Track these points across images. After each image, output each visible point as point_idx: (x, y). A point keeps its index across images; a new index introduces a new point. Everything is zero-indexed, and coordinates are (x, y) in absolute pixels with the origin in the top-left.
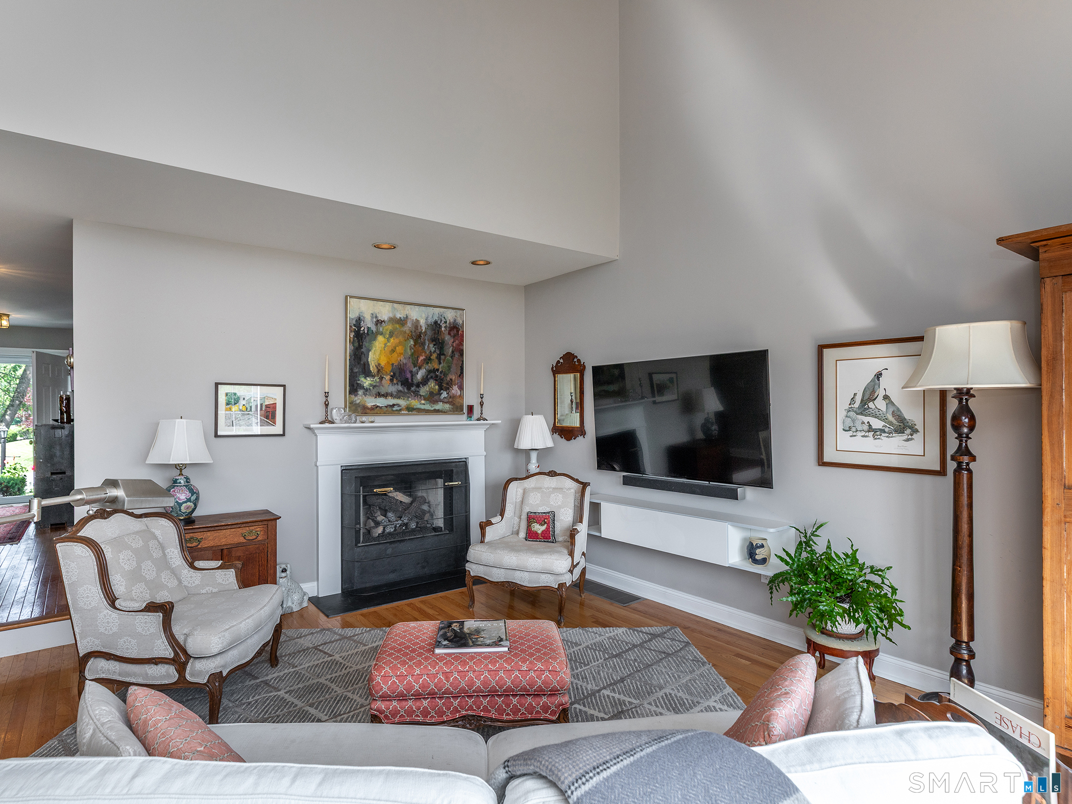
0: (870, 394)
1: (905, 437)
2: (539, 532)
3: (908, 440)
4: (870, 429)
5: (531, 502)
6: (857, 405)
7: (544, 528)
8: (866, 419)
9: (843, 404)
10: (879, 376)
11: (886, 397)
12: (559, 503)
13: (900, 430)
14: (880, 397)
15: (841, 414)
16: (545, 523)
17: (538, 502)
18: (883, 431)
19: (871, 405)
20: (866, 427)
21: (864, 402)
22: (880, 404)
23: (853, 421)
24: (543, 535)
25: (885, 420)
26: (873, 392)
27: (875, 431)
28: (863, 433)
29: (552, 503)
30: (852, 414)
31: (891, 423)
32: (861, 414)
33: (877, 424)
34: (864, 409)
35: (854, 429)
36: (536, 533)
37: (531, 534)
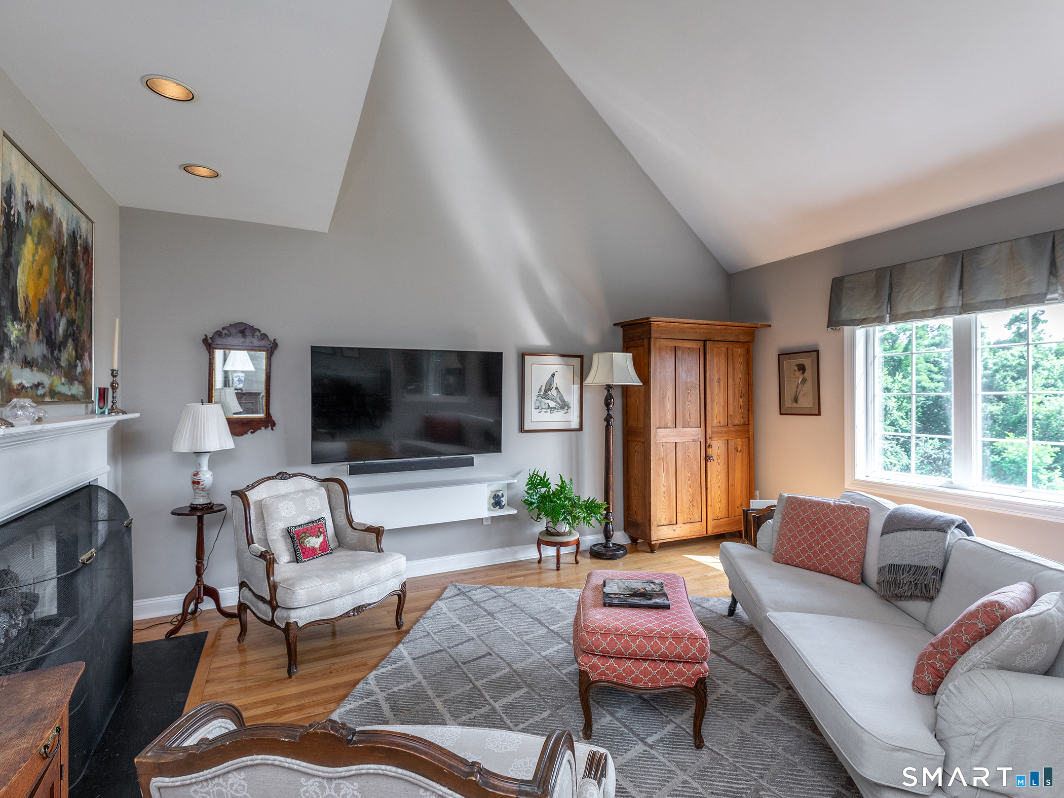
0: (549, 388)
1: (565, 412)
2: (317, 546)
3: (566, 413)
4: (549, 408)
5: (284, 514)
6: (542, 393)
7: (321, 539)
8: (547, 401)
9: (535, 392)
10: (553, 375)
11: (557, 388)
12: (319, 507)
13: (562, 408)
14: (554, 388)
15: (534, 398)
16: (321, 533)
17: (293, 513)
18: (555, 408)
19: (549, 393)
20: (547, 407)
21: (546, 391)
22: (554, 392)
23: (540, 403)
24: (322, 548)
25: (556, 402)
26: (551, 385)
27: (551, 408)
28: (545, 410)
29: (311, 509)
30: (539, 398)
31: (559, 404)
32: (544, 398)
33: (552, 404)
34: (545, 396)
35: (540, 408)
36: (314, 549)
37: (306, 553)
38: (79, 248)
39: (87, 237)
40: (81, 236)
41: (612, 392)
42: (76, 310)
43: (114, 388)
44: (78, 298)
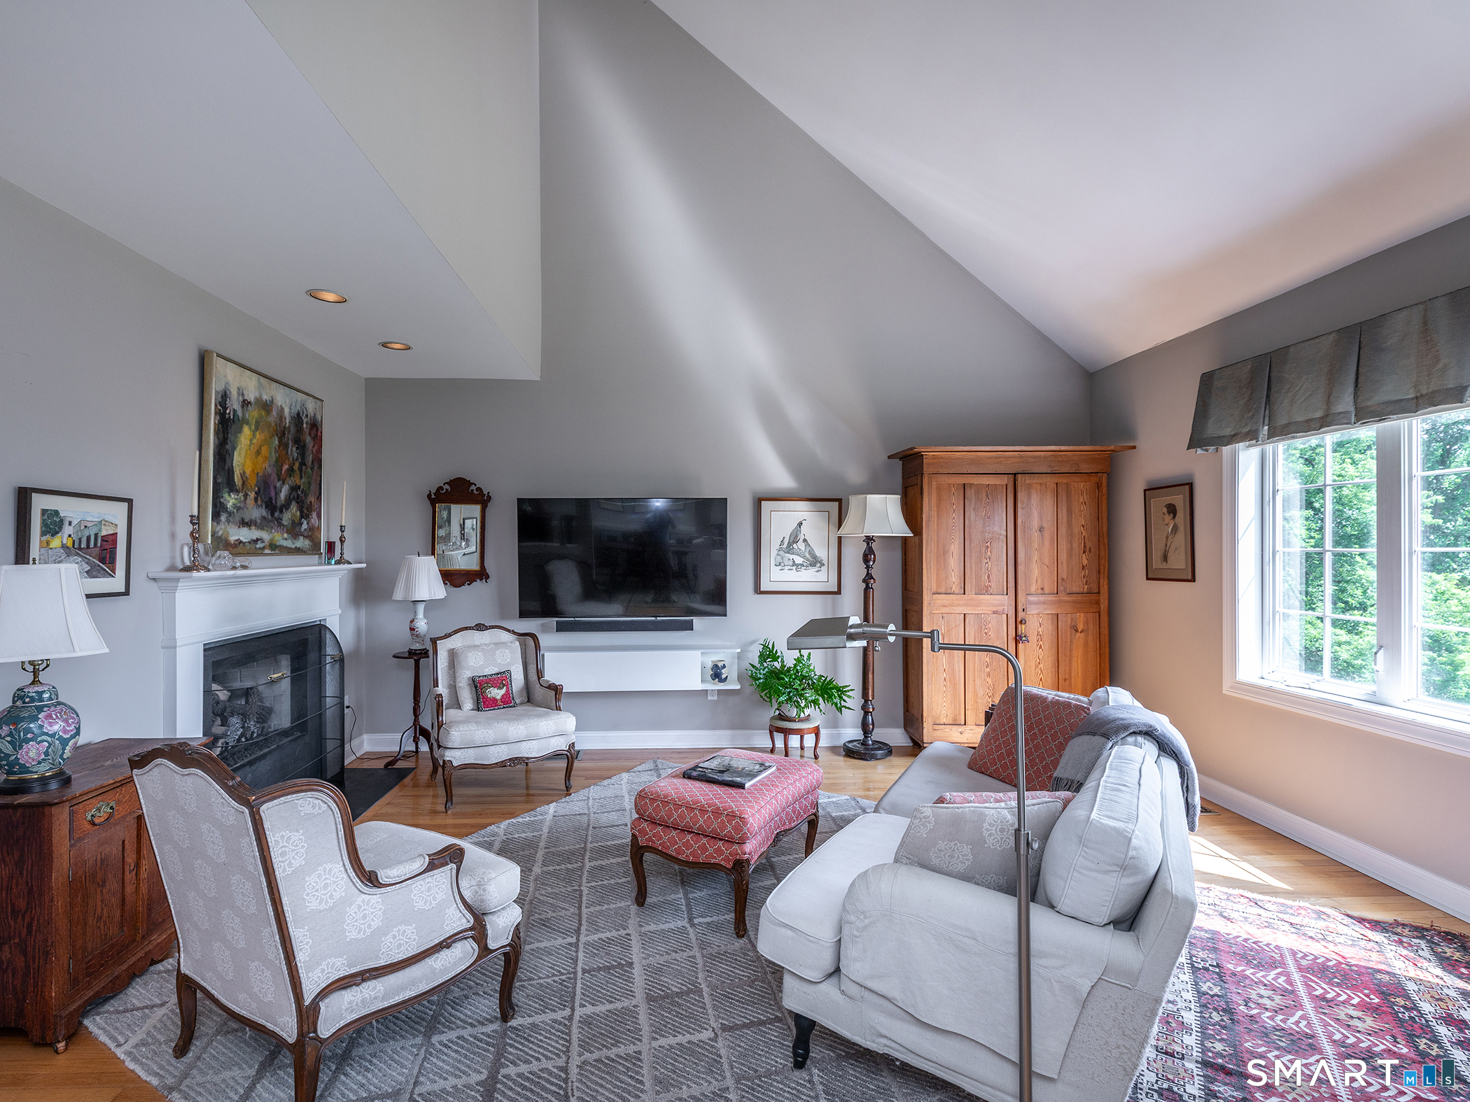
0: (794, 539)
1: (816, 569)
2: (499, 697)
3: (818, 571)
4: (794, 564)
5: (472, 664)
6: (785, 546)
7: (503, 691)
8: (791, 557)
9: (775, 545)
10: (800, 524)
11: (805, 540)
12: (508, 660)
13: (813, 565)
14: (801, 540)
15: (774, 552)
16: (504, 685)
17: (481, 663)
18: (803, 565)
19: (795, 546)
20: (791, 563)
21: (790, 544)
22: (801, 545)
23: (782, 558)
24: (503, 700)
25: (804, 557)
26: (797, 536)
27: (797, 565)
28: (789, 567)
29: (499, 661)
30: (781, 552)
31: (808, 560)
32: (788, 553)
33: (799, 560)
34: (789, 549)
35: (782, 564)
36: (494, 700)
37: (487, 703)
38: (305, 425)
39: (315, 415)
40: (307, 416)
41: (874, 546)
42: (301, 478)
43: (342, 542)
44: (304, 467)
